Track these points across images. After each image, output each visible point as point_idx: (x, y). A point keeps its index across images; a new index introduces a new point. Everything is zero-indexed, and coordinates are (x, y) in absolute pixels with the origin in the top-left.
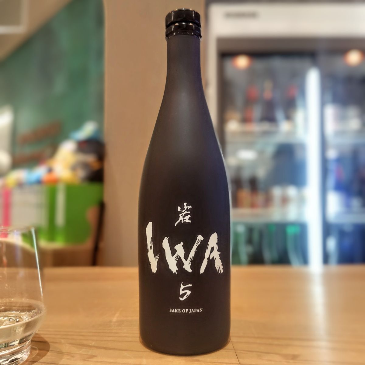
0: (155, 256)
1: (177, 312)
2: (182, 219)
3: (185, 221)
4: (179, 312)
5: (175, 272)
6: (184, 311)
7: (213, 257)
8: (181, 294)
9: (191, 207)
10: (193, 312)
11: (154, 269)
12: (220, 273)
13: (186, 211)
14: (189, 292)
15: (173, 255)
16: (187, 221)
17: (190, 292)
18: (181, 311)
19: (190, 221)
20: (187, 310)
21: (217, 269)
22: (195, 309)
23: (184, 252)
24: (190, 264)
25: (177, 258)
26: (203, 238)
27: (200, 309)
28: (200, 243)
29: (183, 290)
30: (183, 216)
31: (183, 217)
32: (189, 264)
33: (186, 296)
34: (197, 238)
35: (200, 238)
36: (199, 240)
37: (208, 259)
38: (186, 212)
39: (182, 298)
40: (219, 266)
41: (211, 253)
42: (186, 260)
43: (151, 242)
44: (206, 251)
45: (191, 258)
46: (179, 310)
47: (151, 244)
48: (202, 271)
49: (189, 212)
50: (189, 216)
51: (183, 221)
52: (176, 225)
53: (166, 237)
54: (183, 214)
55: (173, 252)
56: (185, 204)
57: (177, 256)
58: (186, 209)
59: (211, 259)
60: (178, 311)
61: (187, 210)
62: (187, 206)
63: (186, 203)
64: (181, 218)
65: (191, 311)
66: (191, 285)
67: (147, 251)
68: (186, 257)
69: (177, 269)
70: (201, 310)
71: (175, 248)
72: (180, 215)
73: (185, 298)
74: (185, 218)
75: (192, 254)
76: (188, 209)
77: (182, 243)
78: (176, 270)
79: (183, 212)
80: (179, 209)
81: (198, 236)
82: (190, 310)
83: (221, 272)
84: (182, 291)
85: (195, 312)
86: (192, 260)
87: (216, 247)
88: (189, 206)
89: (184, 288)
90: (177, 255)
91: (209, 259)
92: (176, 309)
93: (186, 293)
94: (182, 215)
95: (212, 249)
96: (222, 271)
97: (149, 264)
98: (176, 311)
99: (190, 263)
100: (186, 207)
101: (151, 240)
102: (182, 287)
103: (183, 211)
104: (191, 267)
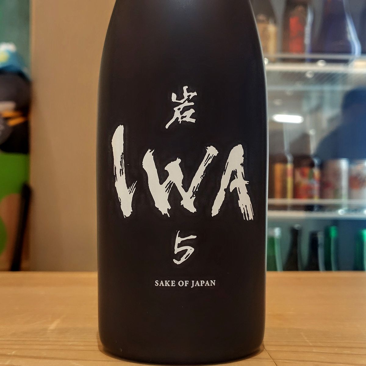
0: (128, 186)
1: (169, 285)
2: (180, 117)
3: (184, 119)
4: (172, 285)
5: (166, 212)
6: (181, 283)
7: (236, 188)
8: (176, 253)
9: (195, 94)
10: (199, 285)
11: (127, 210)
12: (248, 220)
13: (187, 101)
14: (190, 250)
15: (161, 183)
16: (188, 119)
17: (193, 249)
18: (176, 283)
19: (193, 121)
20: (187, 283)
21: (243, 212)
22: (201, 281)
23: (182, 177)
24: (194, 198)
25: (169, 187)
26: (218, 153)
27: (211, 281)
28: (211, 160)
29: (180, 245)
30: (181, 110)
31: (182, 113)
32: (191, 198)
33: (185, 256)
34: (206, 152)
35: (212, 151)
36: (211, 155)
37: (225, 190)
38: (187, 104)
39: (179, 260)
40: (246, 206)
41: (231, 180)
42: (186, 190)
43: (121, 162)
44: (223, 176)
45: (194, 187)
46: (173, 282)
47: (121, 165)
48: (215, 211)
49: (192, 104)
50: (192, 111)
51: (180, 120)
52: (167, 127)
53: (149, 150)
54: (182, 107)
55: (163, 175)
56: (185, 88)
57: (170, 183)
58: (186, 98)
59: (231, 191)
60: (170, 283)
61: (189, 100)
62: (188, 92)
63: (187, 87)
64: (177, 114)
65: (194, 285)
66: (195, 237)
67: (113, 178)
68: (186, 185)
69: (170, 208)
70: (213, 283)
71: (166, 168)
72: (176, 109)
73: (183, 259)
74: (184, 115)
75: (197, 180)
76: (191, 97)
77: (179, 161)
78: (168, 209)
79: (182, 104)
80: (174, 97)
81: (208, 148)
82: (193, 281)
83: (250, 219)
84: (178, 248)
85: (202, 285)
86: (197, 190)
87: (241, 170)
88: (193, 92)
89: (182, 242)
90: (171, 181)
91: (227, 190)
92: (166, 281)
93: (185, 251)
94: (179, 109)
95: (234, 173)
96: (251, 217)
97: (117, 203)
98: (167, 284)
99: (193, 196)
100: (186, 94)
101: (122, 158)
102: (178, 240)
103: (182, 101)
104: (195, 204)
